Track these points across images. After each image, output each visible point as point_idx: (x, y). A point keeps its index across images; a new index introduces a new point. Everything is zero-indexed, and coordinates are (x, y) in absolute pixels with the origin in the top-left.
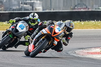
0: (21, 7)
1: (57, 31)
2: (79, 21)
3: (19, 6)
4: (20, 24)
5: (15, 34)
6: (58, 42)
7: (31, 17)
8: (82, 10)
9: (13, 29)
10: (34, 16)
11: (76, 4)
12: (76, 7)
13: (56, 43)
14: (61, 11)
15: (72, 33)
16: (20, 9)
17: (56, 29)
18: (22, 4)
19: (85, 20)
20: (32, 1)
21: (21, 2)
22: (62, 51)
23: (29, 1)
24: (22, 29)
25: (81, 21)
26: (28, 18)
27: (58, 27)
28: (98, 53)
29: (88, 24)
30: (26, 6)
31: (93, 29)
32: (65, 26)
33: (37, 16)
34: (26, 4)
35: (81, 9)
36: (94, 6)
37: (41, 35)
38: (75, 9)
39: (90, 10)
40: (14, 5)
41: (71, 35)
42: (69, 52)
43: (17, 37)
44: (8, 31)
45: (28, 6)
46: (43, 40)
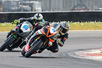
0: (20, 8)
1: (52, 32)
2: (79, 22)
3: (18, 7)
4: (24, 24)
5: (19, 34)
6: (53, 43)
7: (35, 17)
8: (82, 11)
9: (17, 29)
10: (38, 17)
11: (76, 5)
12: (76, 8)
13: (51, 43)
14: (60, 12)
15: (67, 34)
16: (19, 10)
17: (51, 30)
18: (21, 4)
19: (85, 21)
20: (31, 2)
21: (19, 3)
22: (57, 51)
23: (28, 2)
24: (26, 29)
25: (80, 22)
26: (32, 18)
27: (53, 28)
28: (98, 55)
29: (87, 25)
30: (25, 6)
31: (92, 30)
32: (61, 27)
33: (41, 17)
34: (25, 5)
35: (80, 9)
36: (94, 7)
37: (36, 36)
38: (74, 9)
39: (90, 11)
40: (13, 6)
41: (66, 36)
42: (69, 54)
43: (21, 37)
44: (12, 32)
45: (27, 6)
46: (38, 40)
